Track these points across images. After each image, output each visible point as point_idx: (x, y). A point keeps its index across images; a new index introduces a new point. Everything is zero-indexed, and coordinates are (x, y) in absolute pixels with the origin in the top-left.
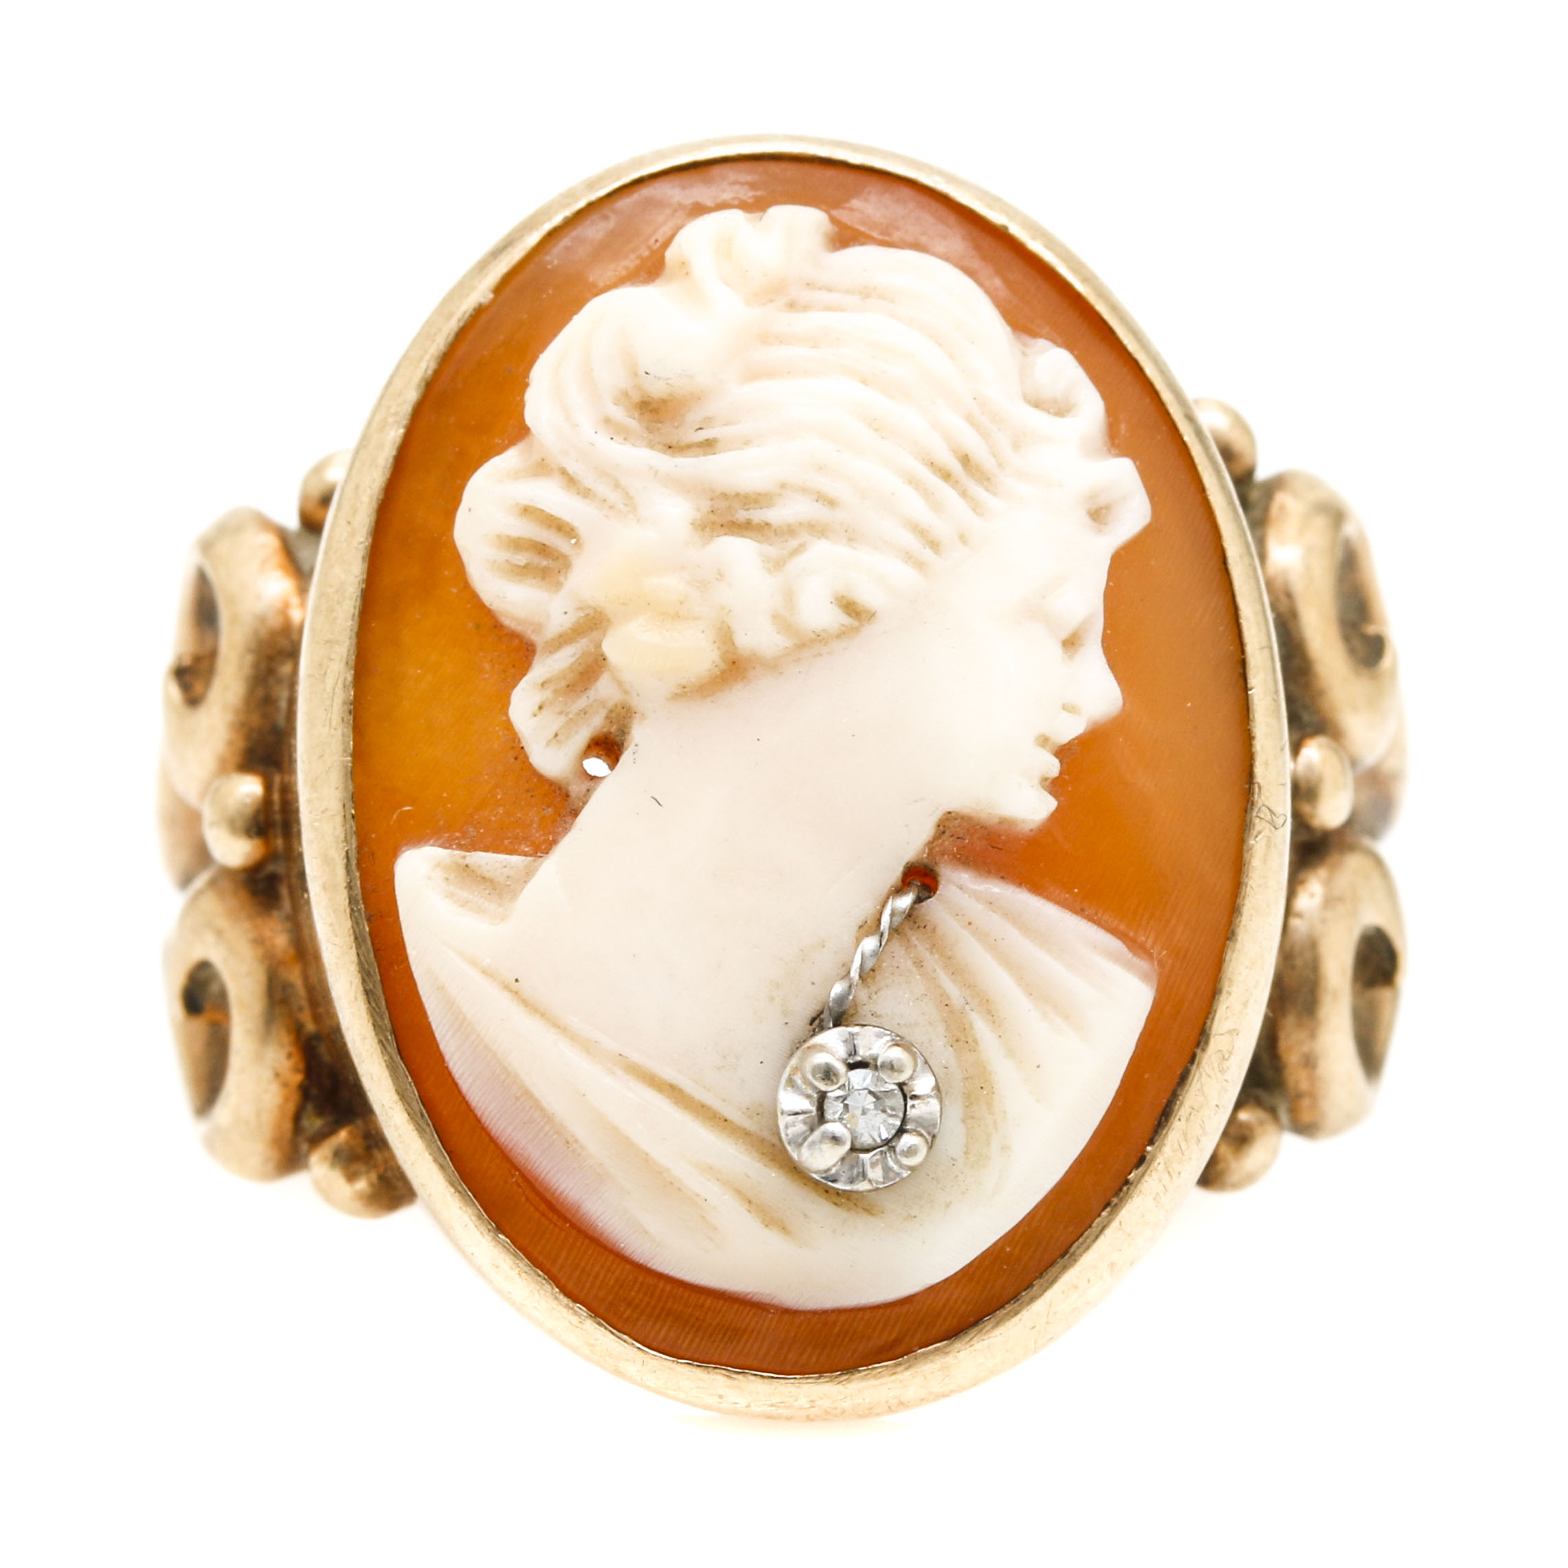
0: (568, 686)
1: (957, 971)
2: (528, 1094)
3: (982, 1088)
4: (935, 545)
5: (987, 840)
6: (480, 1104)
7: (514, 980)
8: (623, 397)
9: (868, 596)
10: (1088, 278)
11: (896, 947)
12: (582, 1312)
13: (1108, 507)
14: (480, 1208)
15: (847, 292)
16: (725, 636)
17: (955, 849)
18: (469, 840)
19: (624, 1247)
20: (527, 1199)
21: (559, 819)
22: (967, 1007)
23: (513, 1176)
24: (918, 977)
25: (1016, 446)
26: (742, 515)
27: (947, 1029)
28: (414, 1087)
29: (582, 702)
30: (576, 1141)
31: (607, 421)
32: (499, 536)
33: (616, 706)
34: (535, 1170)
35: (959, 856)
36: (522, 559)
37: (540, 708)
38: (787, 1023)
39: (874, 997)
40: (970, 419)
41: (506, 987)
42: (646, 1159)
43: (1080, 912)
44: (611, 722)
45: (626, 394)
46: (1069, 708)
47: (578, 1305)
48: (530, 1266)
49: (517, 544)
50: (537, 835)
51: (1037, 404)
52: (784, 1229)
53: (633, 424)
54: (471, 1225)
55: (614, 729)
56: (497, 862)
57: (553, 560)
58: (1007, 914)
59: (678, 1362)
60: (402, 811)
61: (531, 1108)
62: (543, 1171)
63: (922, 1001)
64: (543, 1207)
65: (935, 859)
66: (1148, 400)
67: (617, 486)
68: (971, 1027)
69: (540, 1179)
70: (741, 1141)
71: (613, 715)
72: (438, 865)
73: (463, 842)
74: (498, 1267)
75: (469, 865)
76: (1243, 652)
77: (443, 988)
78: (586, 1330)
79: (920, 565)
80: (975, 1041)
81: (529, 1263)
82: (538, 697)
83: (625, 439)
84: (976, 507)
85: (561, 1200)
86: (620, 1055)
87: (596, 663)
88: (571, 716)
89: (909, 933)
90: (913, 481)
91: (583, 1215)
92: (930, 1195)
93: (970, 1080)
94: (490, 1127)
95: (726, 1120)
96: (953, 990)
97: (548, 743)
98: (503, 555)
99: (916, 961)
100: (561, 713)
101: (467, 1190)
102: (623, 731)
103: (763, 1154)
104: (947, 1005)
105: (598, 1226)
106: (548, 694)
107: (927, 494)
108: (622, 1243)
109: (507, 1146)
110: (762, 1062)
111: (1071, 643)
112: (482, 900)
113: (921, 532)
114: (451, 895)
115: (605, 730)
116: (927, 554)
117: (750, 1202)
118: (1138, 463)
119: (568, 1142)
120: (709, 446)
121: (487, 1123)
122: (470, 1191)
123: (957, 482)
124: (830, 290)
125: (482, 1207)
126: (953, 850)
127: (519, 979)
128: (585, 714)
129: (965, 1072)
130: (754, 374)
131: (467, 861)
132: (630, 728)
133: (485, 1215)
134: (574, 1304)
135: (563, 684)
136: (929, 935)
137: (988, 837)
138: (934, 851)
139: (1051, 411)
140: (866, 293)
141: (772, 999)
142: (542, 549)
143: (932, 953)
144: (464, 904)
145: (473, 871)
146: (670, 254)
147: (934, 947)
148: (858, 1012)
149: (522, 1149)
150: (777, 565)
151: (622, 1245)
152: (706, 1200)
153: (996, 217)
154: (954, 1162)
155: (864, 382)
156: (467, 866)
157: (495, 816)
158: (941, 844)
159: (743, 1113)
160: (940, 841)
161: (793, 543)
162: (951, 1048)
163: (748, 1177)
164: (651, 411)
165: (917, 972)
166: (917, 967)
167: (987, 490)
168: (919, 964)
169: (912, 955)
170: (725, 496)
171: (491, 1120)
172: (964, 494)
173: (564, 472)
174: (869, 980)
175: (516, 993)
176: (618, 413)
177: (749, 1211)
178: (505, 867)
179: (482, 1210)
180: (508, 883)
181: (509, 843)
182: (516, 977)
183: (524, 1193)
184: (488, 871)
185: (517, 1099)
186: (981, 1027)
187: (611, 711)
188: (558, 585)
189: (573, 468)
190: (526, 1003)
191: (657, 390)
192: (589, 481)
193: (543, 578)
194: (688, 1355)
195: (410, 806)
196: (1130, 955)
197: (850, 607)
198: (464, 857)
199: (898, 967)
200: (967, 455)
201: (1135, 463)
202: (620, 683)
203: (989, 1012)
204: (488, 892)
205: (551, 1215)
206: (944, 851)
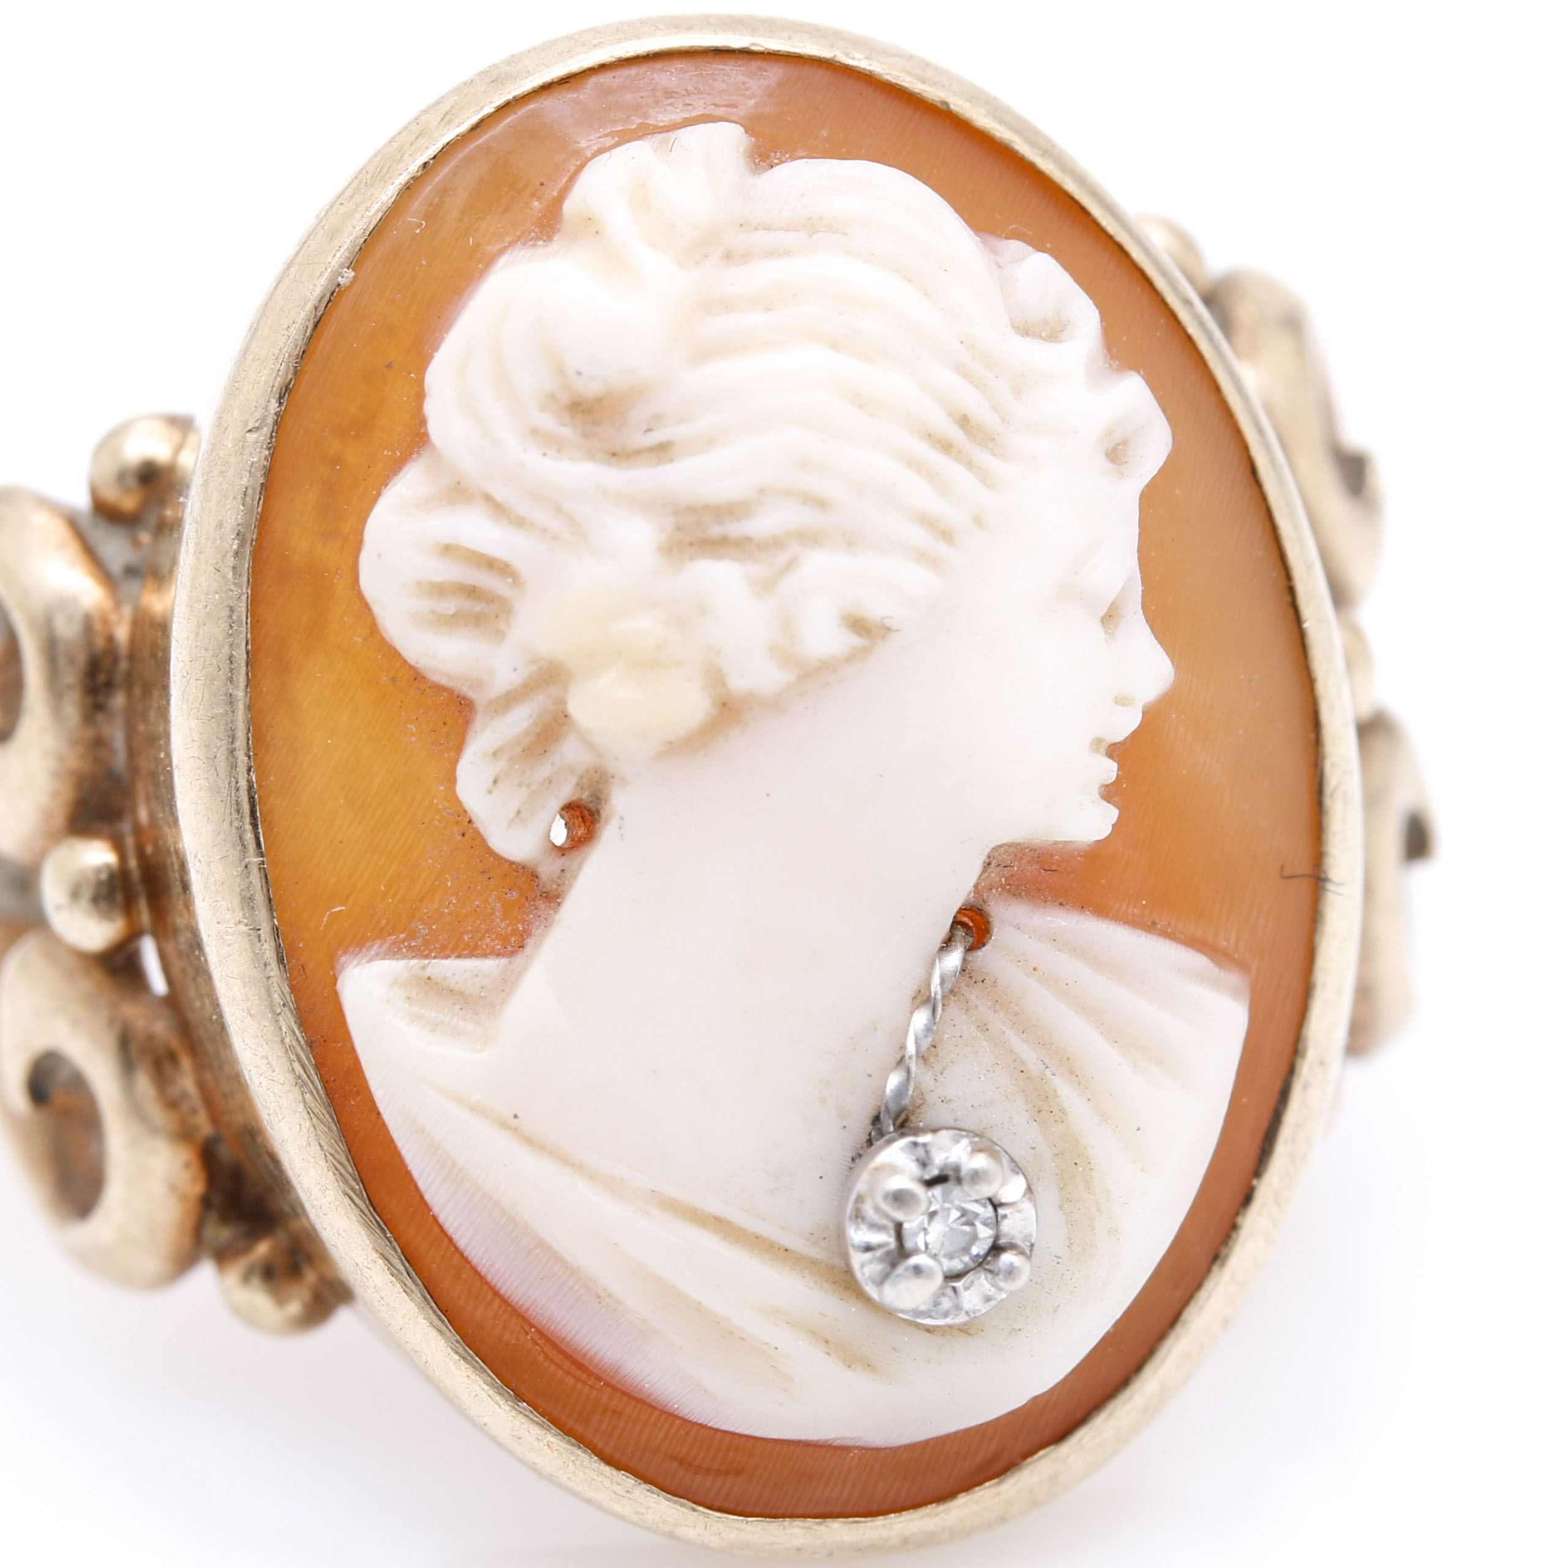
0: (524, 751)
1: (1027, 1027)
2: (544, 1246)
3: (1076, 1164)
4: (947, 535)
5: (1038, 862)
6: (484, 1261)
7: (512, 1116)
8: (549, 401)
9: (877, 609)
10: (1049, 150)
11: (954, 1010)
12: (629, 1480)
13: (1125, 442)
14: (492, 1374)
15: (789, 228)
16: (715, 678)
17: (1003, 880)
18: (421, 940)
19: (678, 1408)
20: (546, 1356)
21: (527, 905)
22: (1048, 1072)
23: (527, 1333)
24: (985, 1044)
25: (1017, 392)
26: (715, 531)
27: (1026, 1101)
28: (395, 1243)
29: (545, 770)
30: (610, 1296)
31: (535, 432)
32: (419, 583)
33: (587, 771)
34: (560, 1330)
35: (1008, 887)
36: (450, 606)
37: (495, 782)
38: (844, 1127)
39: (941, 1078)
40: (961, 370)
41: (503, 1125)
42: (698, 1308)
43: (1150, 927)
44: (582, 788)
45: (553, 397)
46: (1121, 701)
47: (622, 1472)
48: (560, 1435)
49: (439, 590)
50: (503, 925)
51: (1025, 331)
52: (869, 1366)
53: (567, 432)
54: (483, 1395)
55: (585, 796)
56: (466, 971)
57: (487, 603)
58: (1075, 950)
59: (747, 1522)
60: (332, 913)
61: (548, 1261)
62: (571, 1331)
63: (994, 1072)
64: (567, 1365)
65: (983, 895)
66: (1139, 290)
67: (558, 510)
68: (1056, 1096)
69: (568, 1339)
70: (807, 1271)
71: (585, 780)
72: (395, 982)
73: (413, 944)
74: (519, 1438)
75: (431, 977)
76: (1288, 576)
77: (423, 1130)
78: (634, 1500)
79: (933, 563)
80: (1063, 1111)
81: (560, 1432)
82: (491, 770)
83: (559, 451)
84: (987, 479)
85: (595, 1361)
86: (653, 1191)
87: (555, 720)
88: (533, 788)
89: (965, 991)
90: (914, 464)
91: (624, 1377)
92: (1034, 1302)
93: (1060, 1156)
94: (499, 1285)
95: (786, 1250)
96: (1028, 1054)
97: (511, 823)
98: (426, 605)
99: (979, 1024)
100: (520, 785)
101: (474, 1356)
102: (596, 797)
103: (834, 1283)
104: (1022, 1071)
105: (643, 1386)
106: (502, 764)
107: (930, 475)
108: (675, 1404)
109: (522, 1305)
110: (821, 1177)
111: (1110, 618)
112: (455, 1019)
113: (928, 522)
114: (417, 1018)
115: (574, 798)
116: (941, 549)
117: (827, 1342)
118: (1142, 373)
119: (599, 1297)
120: (663, 451)
121: (495, 1280)
122: (477, 1355)
123: (960, 452)
124: (768, 229)
125: (494, 1374)
126: (1001, 881)
127: (518, 1115)
128: (550, 782)
129: (1053, 1147)
130: (703, 354)
131: (429, 972)
132: (608, 794)
133: (498, 1381)
134: (619, 1472)
135: (519, 750)
136: (989, 989)
137: (1039, 859)
138: (980, 887)
139: (1043, 335)
140: (812, 226)
141: (823, 1101)
142: (472, 592)
143: (995, 1011)
144: (435, 1027)
145: (437, 984)
146: (569, 206)
147: (997, 1003)
148: (925, 1100)
149: (541, 1309)
150: (765, 587)
151: (676, 1406)
152: (776, 1348)
153: (933, 93)
154: (1059, 1260)
155: (834, 346)
156: (429, 978)
157: (448, 907)
158: (988, 877)
159: (807, 1240)
160: (986, 874)
161: (783, 557)
162: (1035, 1123)
163: (823, 1315)
164: (583, 412)
165: (982, 1037)
166: (981, 1031)
167: (994, 454)
168: (983, 1027)
169: (974, 1018)
170: (691, 509)
171: (500, 1278)
172: (969, 465)
173: (488, 498)
174: (932, 1060)
175: (516, 1130)
176: (547, 422)
177: (828, 1354)
178: (477, 976)
179: (494, 1377)
180: (482, 994)
181: (470, 938)
182: (514, 1113)
183: (542, 1350)
184: (457, 983)
185: (530, 1251)
186: (1067, 1093)
187: (582, 777)
188: (499, 636)
189: (501, 494)
190: (528, 1141)
191: (590, 389)
192: (523, 509)
193: (477, 626)
194: (758, 1510)
195: (341, 905)
196: (1217, 970)
197: (858, 625)
198: (424, 968)
199: (961, 1037)
200: (965, 416)
201: (1138, 373)
202: (591, 746)
203: (1072, 1072)
204: (458, 1007)
205: (578, 1373)
206: (991, 885)
